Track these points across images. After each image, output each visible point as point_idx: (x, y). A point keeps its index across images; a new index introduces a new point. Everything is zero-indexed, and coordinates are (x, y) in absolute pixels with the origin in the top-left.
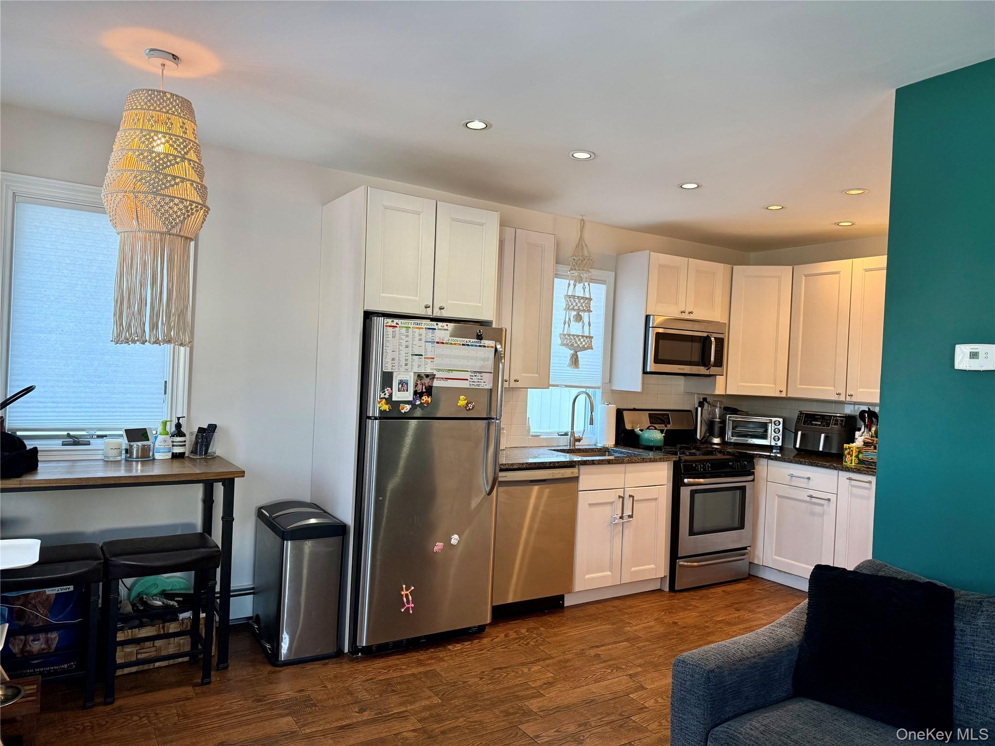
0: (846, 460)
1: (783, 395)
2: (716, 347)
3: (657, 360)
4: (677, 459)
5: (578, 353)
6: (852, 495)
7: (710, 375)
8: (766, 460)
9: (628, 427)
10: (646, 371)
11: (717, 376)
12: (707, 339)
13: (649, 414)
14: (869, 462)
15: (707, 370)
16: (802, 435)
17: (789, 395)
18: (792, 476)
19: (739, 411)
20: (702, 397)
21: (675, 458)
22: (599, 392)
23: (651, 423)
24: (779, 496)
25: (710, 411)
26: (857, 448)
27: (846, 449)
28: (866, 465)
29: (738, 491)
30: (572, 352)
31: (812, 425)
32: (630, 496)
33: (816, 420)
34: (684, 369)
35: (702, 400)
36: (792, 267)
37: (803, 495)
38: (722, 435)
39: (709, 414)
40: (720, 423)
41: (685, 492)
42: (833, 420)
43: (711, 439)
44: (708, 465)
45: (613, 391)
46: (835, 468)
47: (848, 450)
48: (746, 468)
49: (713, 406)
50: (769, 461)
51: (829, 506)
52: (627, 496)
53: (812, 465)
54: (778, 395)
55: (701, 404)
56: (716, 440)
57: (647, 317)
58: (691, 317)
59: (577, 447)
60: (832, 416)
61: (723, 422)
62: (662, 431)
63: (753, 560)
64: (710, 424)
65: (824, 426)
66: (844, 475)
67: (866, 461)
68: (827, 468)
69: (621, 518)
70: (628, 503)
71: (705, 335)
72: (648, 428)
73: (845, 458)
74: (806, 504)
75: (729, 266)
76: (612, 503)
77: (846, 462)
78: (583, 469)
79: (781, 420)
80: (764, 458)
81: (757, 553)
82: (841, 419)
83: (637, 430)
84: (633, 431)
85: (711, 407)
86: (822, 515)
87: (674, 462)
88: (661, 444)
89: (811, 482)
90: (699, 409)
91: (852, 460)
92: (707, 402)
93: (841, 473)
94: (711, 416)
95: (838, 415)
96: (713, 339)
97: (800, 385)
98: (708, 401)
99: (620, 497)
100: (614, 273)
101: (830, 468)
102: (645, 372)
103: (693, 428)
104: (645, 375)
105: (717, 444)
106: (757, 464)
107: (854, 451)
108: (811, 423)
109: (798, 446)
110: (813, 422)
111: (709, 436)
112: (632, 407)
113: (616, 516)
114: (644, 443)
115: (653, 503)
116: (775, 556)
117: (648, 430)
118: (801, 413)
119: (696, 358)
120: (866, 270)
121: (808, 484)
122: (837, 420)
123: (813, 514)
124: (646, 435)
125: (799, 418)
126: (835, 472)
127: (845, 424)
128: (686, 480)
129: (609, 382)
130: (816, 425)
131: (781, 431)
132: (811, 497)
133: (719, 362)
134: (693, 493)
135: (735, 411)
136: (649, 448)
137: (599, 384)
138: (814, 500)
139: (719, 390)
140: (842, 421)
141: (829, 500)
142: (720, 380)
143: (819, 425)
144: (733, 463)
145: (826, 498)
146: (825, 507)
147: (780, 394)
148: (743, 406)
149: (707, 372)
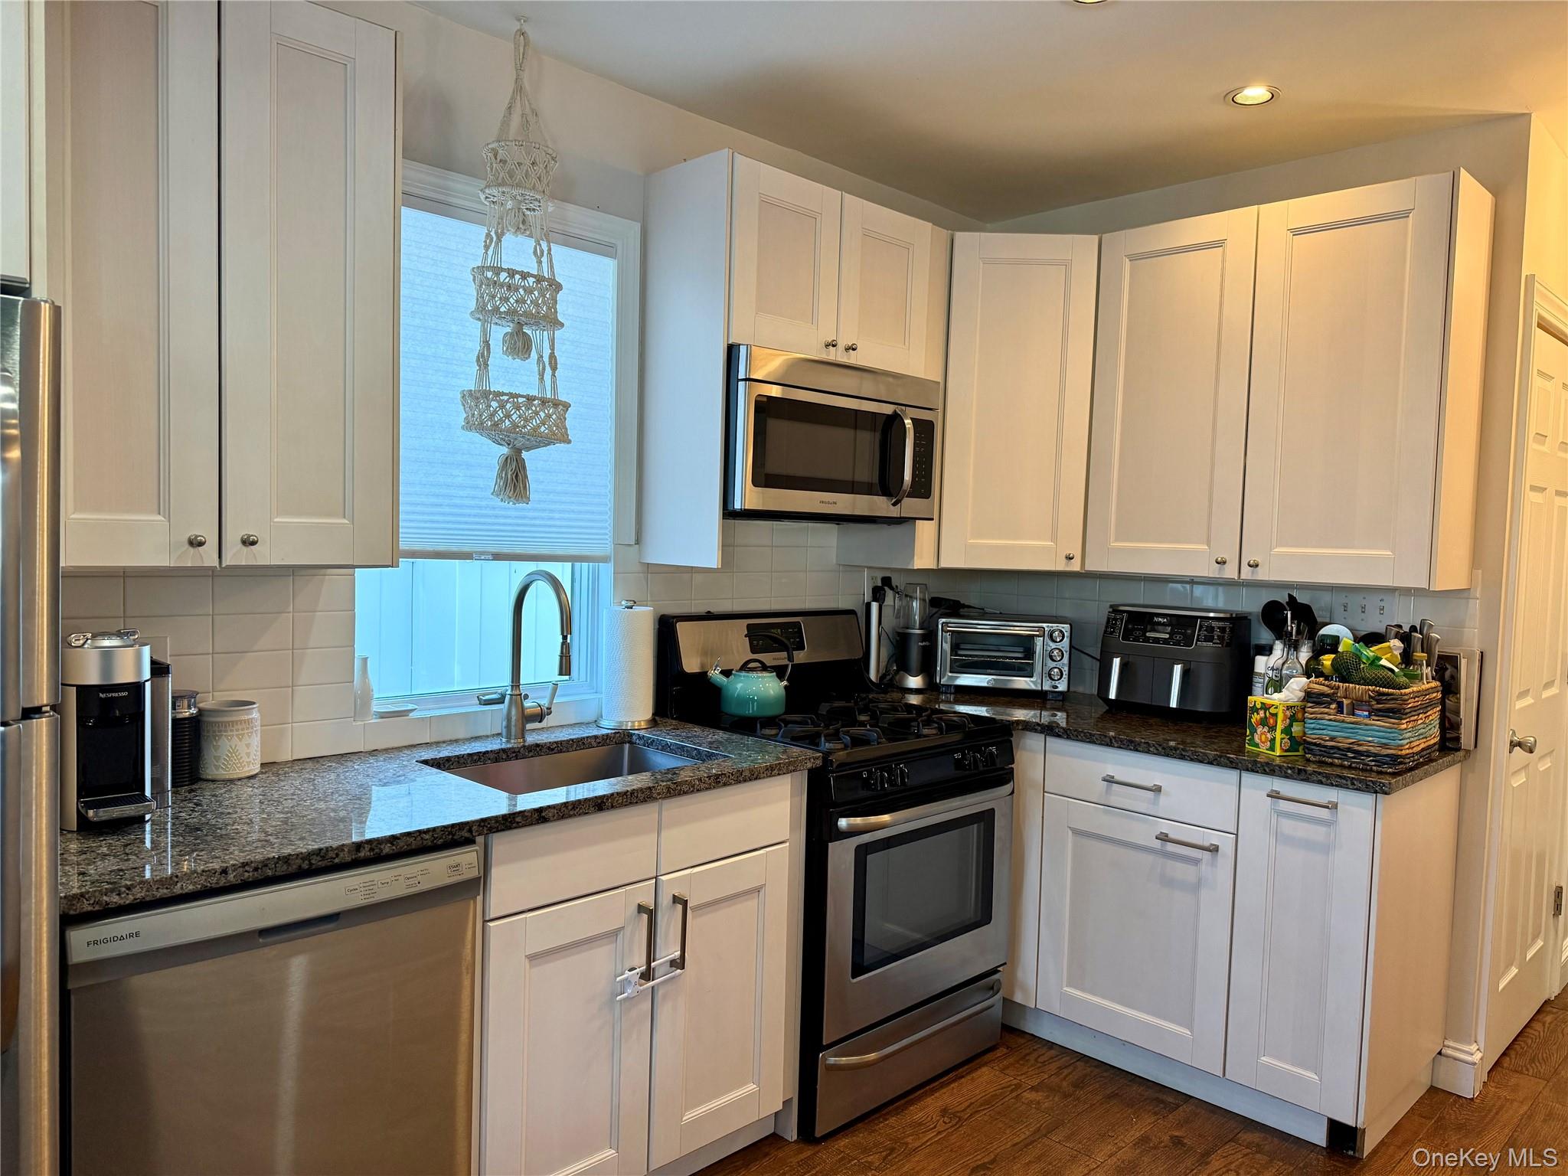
0: (1257, 739)
1: (1075, 566)
2: (915, 445)
3: (763, 478)
4: (819, 763)
5: (525, 455)
6: (1278, 836)
7: (901, 518)
8: (1042, 736)
9: (691, 664)
10: (730, 508)
11: (917, 521)
12: (895, 420)
13: (749, 626)
14: (1325, 747)
15: (894, 504)
16: (1123, 667)
17: (1091, 567)
18: (1110, 780)
19: (964, 606)
20: (880, 575)
21: (810, 757)
22: (607, 571)
23: (753, 651)
24: (1076, 832)
25: (899, 610)
26: (1289, 708)
27: (1254, 710)
28: (1315, 755)
29: (976, 825)
30: (505, 450)
31: (1147, 640)
32: (676, 899)
33: (1155, 627)
34: (835, 503)
35: (880, 584)
36: (1096, 238)
37: (1144, 833)
38: (927, 668)
39: (897, 617)
40: (924, 637)
41: (841, 857)
42: (1201, 626)
43: (902, 679)
44: (902, 771)
45: (650, 569)
46: (1232, 765)
47: (1262, 713)
48: (993, 763)
49: (906, 596)
50: (1048, 738)
51: (1213, 864)
52: (665, 900)
53: (1167, 755)
54: (1061, 566)
55: (878, 594)
56: (914, 682)
57: (732, 351)
58: (852, 359)
59: (531, 739)
60: (1197, 617)
61: (930, 636)
62: (780, 672)
63: (1012, 993)
64: (900, 642)
65: (1178, 643)
66: (1257, 786)
67: (1315, 744)
68: (1210, 763)
69: (647, 975)
70: (669, 923)
71: (888, 410)
72: (744, 667)
73: (1252, 734)
74: (1151, 858)
75: (945, 233)
76: (614, 934)
77: (1257, 745)
78: (501, 844)
79: (1066, 627)
80: (1036, 731)
81: (1020, 974)
82: (1221, 624)
83: (715, 675)
84: (703, 676)
85: (900, 600)
86: (1196, 887)
87: (811, 771)
88: (779, 710)
89: (1162, 798)
90: (875, 606)
91: (1273, 740)
92: (892, 588)
93: (1248, 777)
94: (902, 622)
95: (1212, 615)
96: (908, 422)
97: (1116, 540)
98: (894, 583)
99: (641, 909)
100: (637, 227)
101: (1219, 765)
102: (729, 513)
103: (859, 655)
104: (731, 522)
105: (917, 691)
106: (1018, 747)
107: (1280, 717)
108: (1144, 635)
109: (1112, 695)
110: (1148, 634)
111: (897, 672)
112: (700, 608)
113: (628, 974)
114: (734, 709)
115: (752, 904)
116: (1069, 985)
117: (743, 674)
118: (1115, 610)
119: (866, 471)
120: (1297, 232)
121: (1155, 802)
122: (1211, 629)
123: (1168, 882)
124: (739, 686)
125: (1110, 623)
126: (1232, 775)
127: (1231, 639)
128: (843, 823)
129: (638, 542)
130: (1157, 640)
131: (1066, 656)
132: (1164, 838)
133: (923, 487)
134: (862, 852)
135: (955, 609)
136: (747, 725)
137: (606, 547)
138: (1171, 847)
139: (923, 560)
140: (1223, 630)
141: (1214, 849)
142: (924, 531)
143: (1165, 641)
144: (964, 755)
145: (1206, 844)
146: (1203, 867)
147: (1067, 565)
148: (971, 596)
149: (894, 512)
